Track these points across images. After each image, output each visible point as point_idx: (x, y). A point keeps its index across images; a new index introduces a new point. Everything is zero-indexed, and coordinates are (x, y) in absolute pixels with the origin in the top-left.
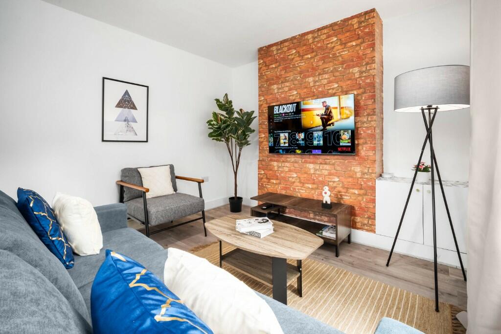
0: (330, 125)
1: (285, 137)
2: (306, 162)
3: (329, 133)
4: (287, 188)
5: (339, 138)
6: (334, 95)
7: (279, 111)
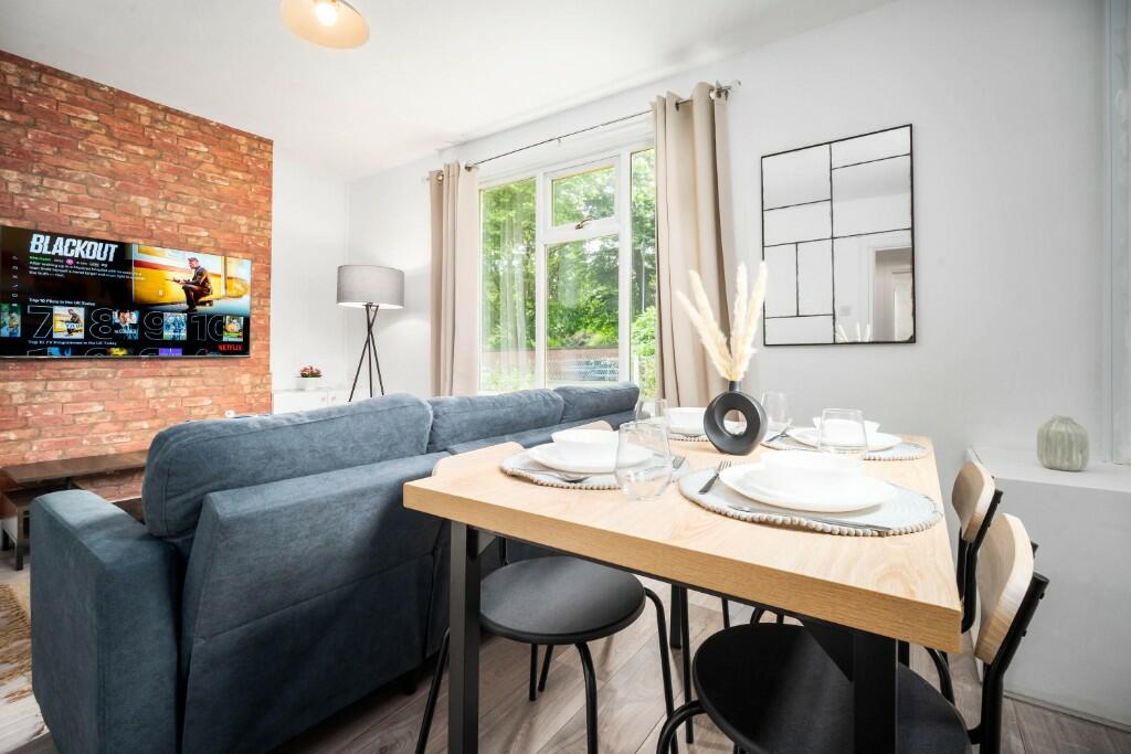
0: (204, 303)
1: (75, 316)
2: (128, 376)
3: (201, 318)
4: (67, 443)
5: (221, 328)
6: (199, 249)
7: (50, 248)
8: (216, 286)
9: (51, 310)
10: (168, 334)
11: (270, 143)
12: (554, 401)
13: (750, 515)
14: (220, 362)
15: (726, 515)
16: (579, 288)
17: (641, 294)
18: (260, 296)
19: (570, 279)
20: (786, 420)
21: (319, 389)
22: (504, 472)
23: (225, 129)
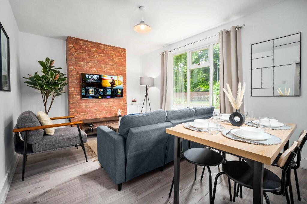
0: (114, 87)
1: (93, 90)
2: (101, 102)
3: (114, 90)
4: (92, 115)
5: (117, 92)
6: (113, 75)
7: (89, 77)
8: (116, 82)
9: (89, 89)
10: (108, 93)
11: (126, 49)
12: (193, 111)
13: (235, 139)
14: (117, 99)
15: (230, 139)
16: (198, 74)
17: (217, 76)
18: (124, 84)
19: (195, 72)
20: (254, 117)
21: (136, 105)
22: (184, 127)
23: (117, 48)
